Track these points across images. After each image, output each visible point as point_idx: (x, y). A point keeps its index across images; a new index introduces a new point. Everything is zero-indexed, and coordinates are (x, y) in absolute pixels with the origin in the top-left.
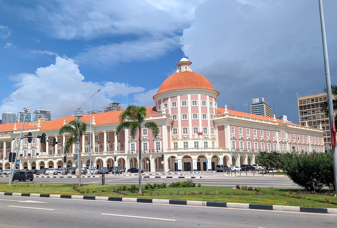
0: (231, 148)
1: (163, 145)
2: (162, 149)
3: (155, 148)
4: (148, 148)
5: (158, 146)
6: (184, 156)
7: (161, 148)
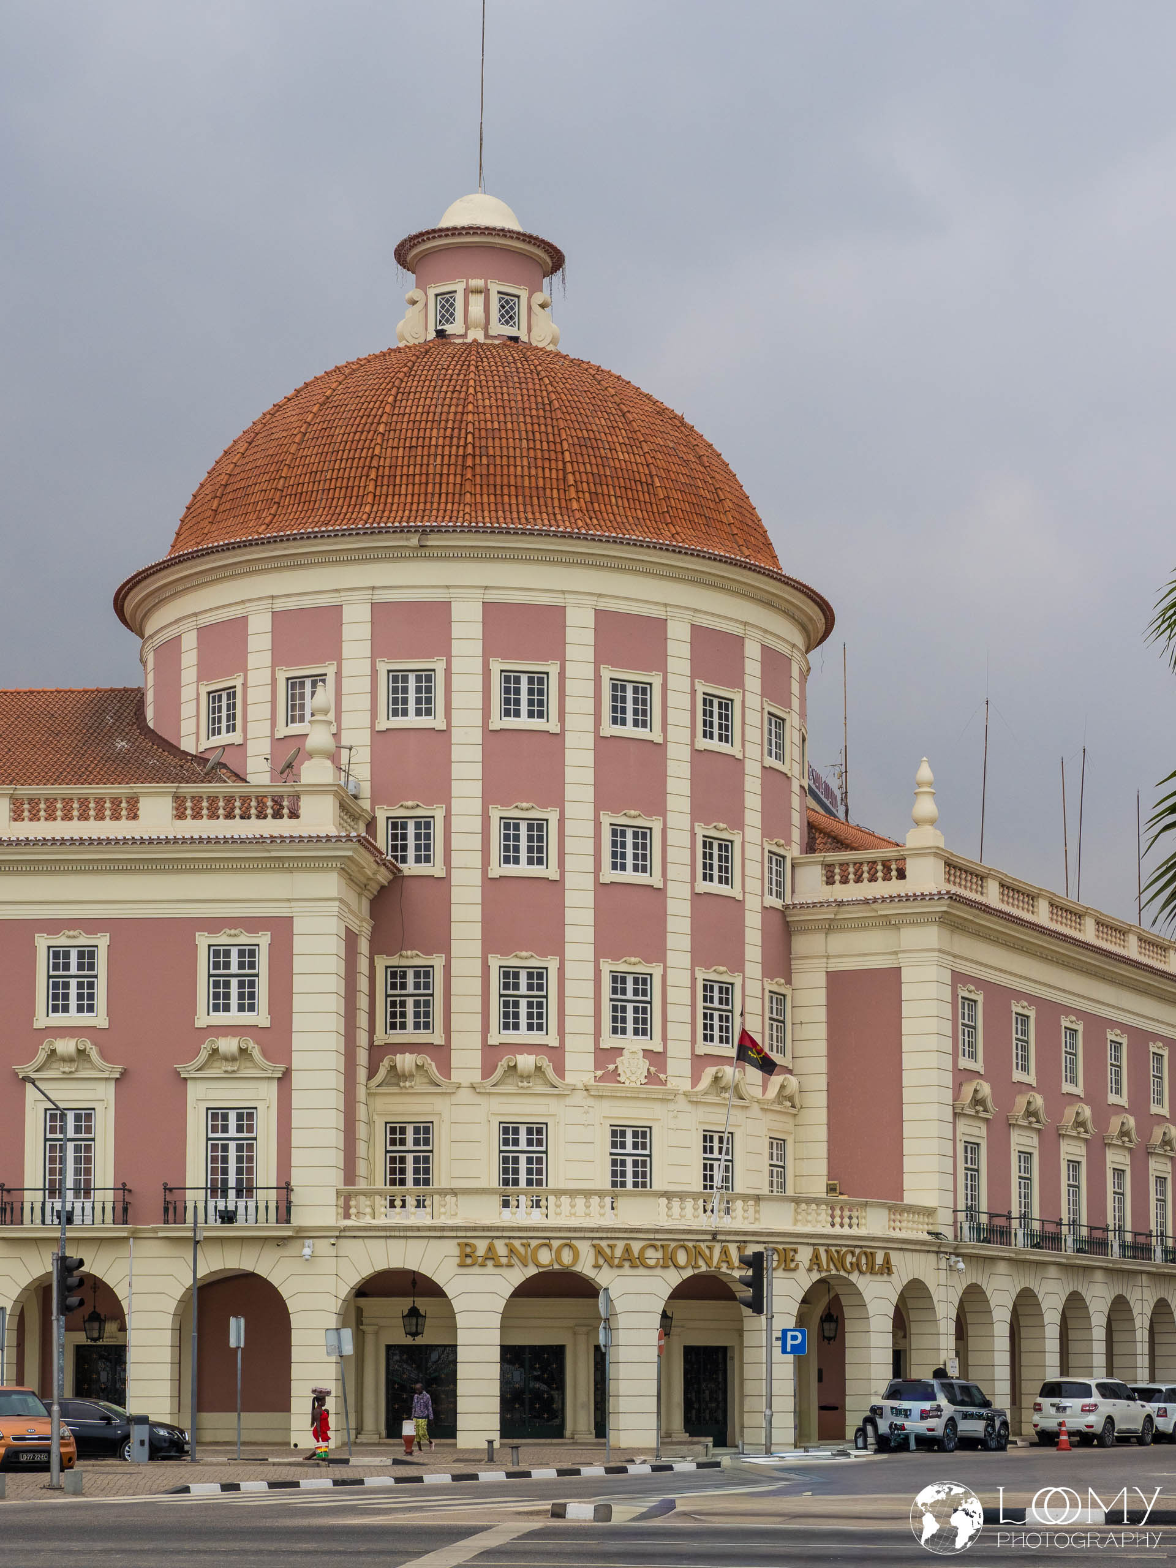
0: (955, 1211)
1: (297, 1137)
2: (285, 1188)
3: (196, 1173)
4: (104, 1174)
5: (232, 1154)
6: (532, 1271)
7: (266, 1173)
